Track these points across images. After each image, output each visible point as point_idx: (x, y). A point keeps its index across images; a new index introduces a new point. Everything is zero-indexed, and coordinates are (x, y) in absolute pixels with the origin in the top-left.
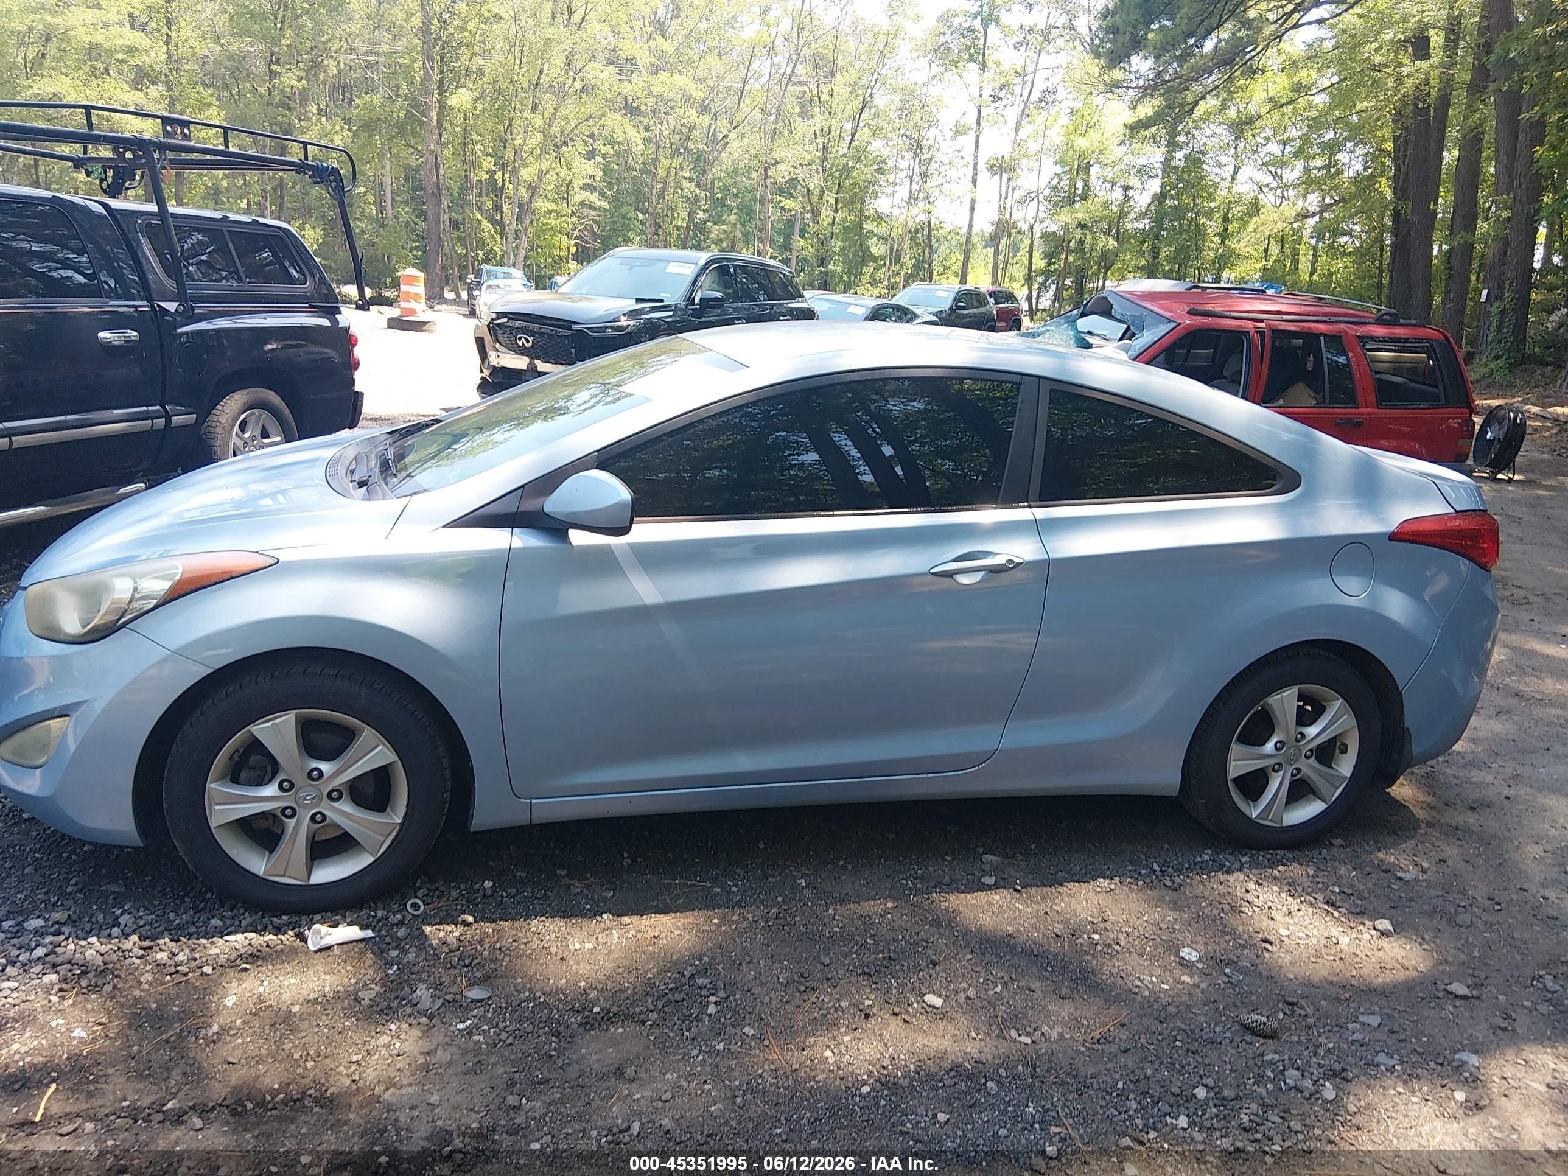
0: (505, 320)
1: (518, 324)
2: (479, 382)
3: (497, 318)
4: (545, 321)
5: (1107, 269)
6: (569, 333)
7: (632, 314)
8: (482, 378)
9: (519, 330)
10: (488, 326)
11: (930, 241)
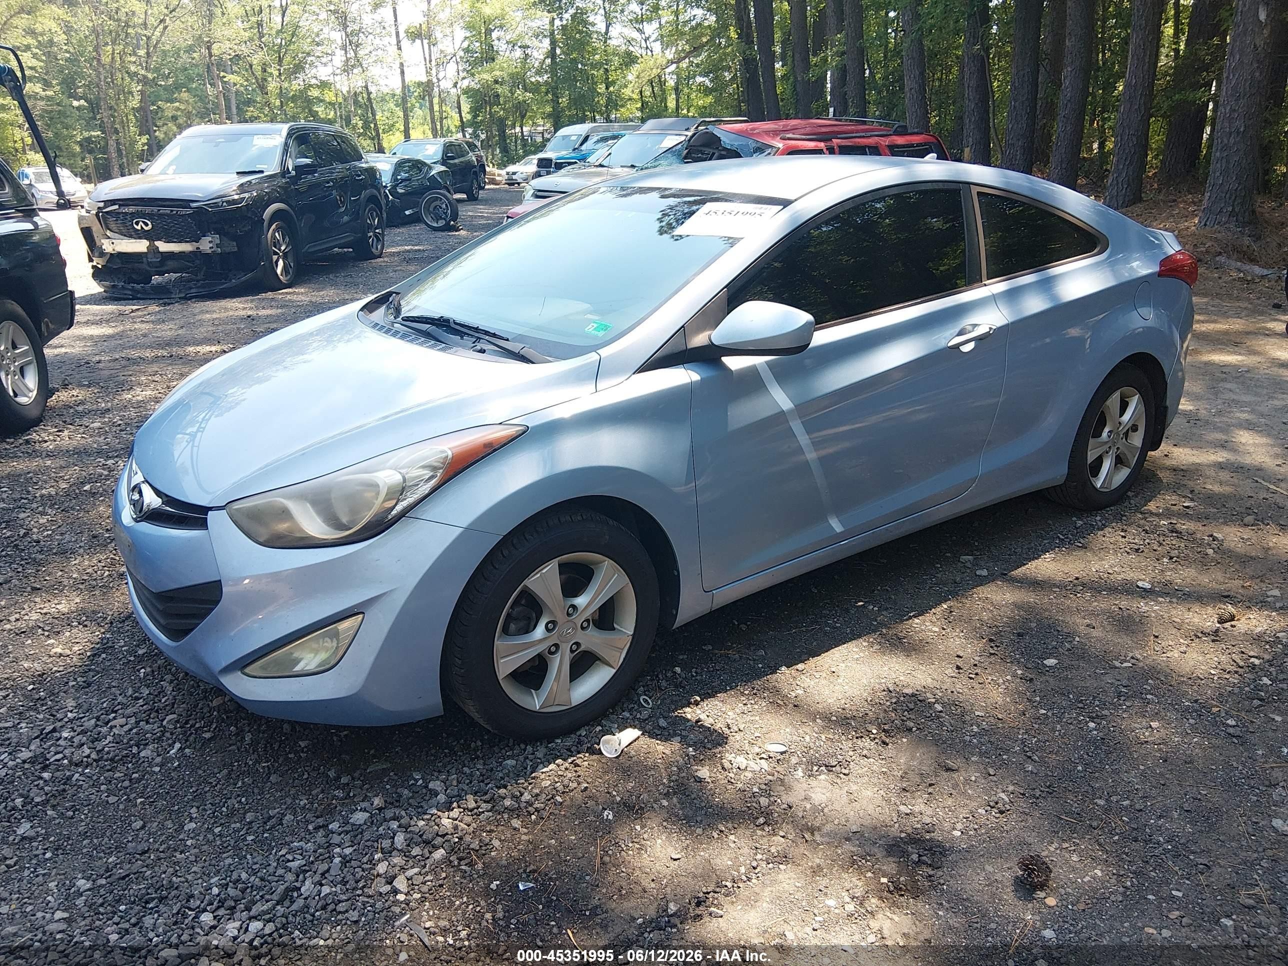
0: (116, 207)
1: (132, 209)
2: (91, 271)
3: (105, 207)
4: (160, 203)
5: (523, 117)
6: (189, 211)
7: (242, 188)
8: (93, 267)
9: (133, 215)
10: (97, 215)
11: (371, 103)
